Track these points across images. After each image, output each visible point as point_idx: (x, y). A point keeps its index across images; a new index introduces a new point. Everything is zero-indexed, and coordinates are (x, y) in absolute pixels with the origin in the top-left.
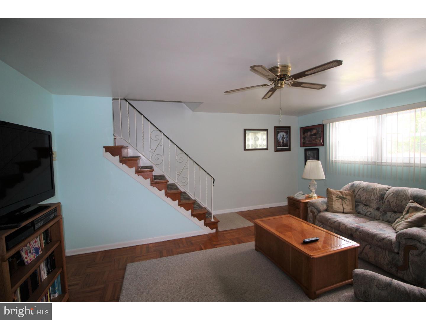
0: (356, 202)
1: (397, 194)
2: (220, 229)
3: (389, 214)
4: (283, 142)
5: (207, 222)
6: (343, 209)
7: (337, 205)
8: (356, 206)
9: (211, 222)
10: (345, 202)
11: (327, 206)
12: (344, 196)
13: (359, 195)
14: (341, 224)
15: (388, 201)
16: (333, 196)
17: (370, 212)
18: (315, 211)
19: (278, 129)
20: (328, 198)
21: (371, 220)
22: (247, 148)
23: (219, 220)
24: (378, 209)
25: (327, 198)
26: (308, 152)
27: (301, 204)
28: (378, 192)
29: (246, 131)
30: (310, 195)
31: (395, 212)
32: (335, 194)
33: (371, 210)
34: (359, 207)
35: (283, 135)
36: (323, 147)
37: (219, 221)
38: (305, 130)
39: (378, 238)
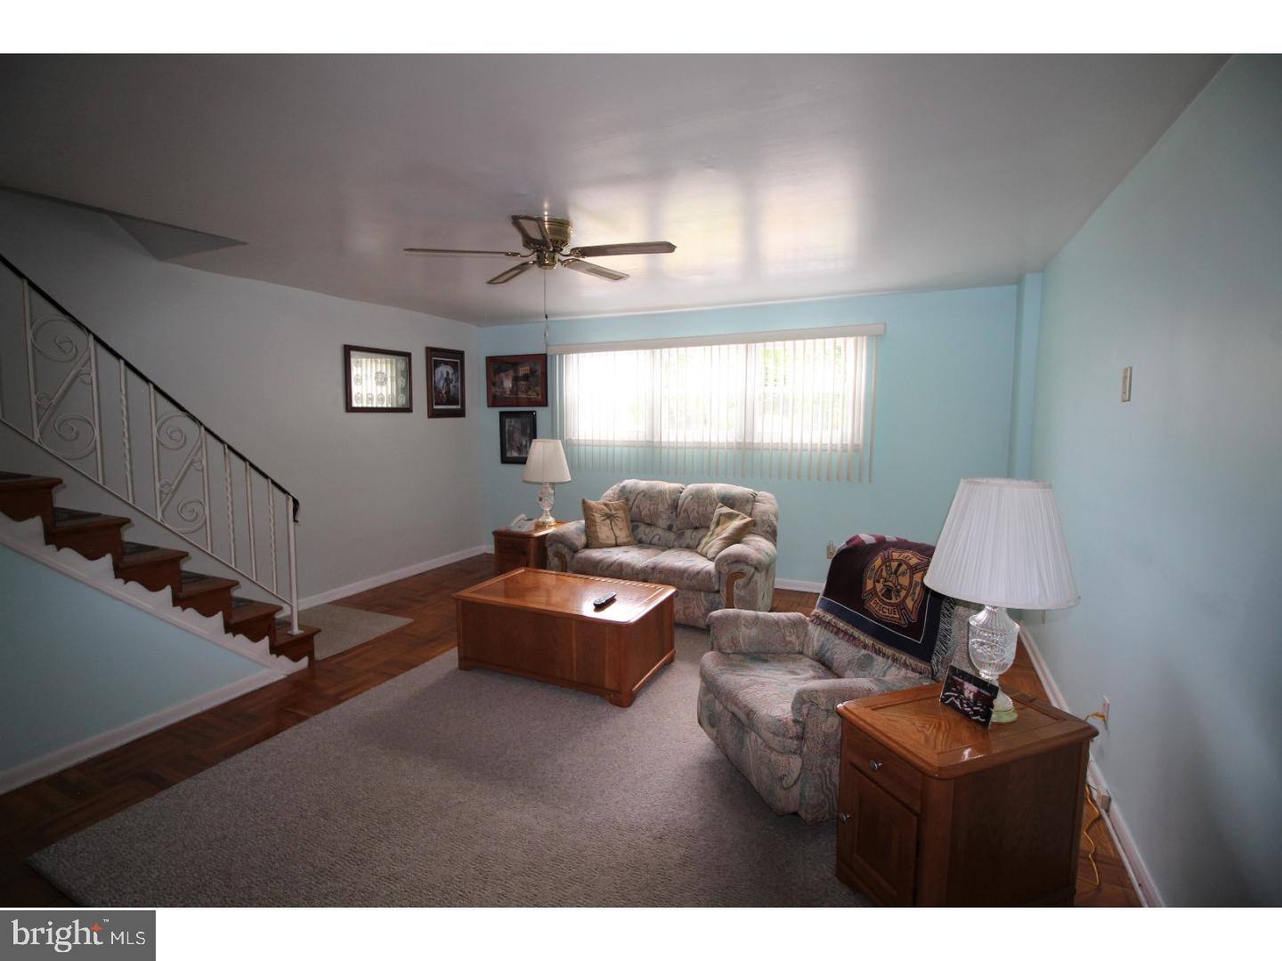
0: (632, 521)
1: (699, 497)
2: (319, 655)
3: (688, 533)
4: (448, 392)
5: (281, 640)
6: (616, 538)
7: (604, 532)
8: (634, 529)
9: (290, 639)
10: (616, 524)
11: (588, 536)
12: (614, 512)
13: (638, 507)
14: (624, 566)
15: (686, 510)
16: (595, 514)
17: (657, 537)
18: (565, 551)
19: (436, 356)
20: (586, 520)
21: (664, 550)
22: (355, 404)
23: (320, 627)
24: (670, 528)
25: (583, 522)
26: (507, 421)
27: (532, 542)
28: (668, 496)
29: (352, 353)
30: (540, 520)
31: (696, 528)
32: (598, 509)
33: (660, 532)
34: (639, 529)
35: (448, 373)
36: (545, 408)
37: (319, 631)
38: (497, 365)
39: (689, 574)
